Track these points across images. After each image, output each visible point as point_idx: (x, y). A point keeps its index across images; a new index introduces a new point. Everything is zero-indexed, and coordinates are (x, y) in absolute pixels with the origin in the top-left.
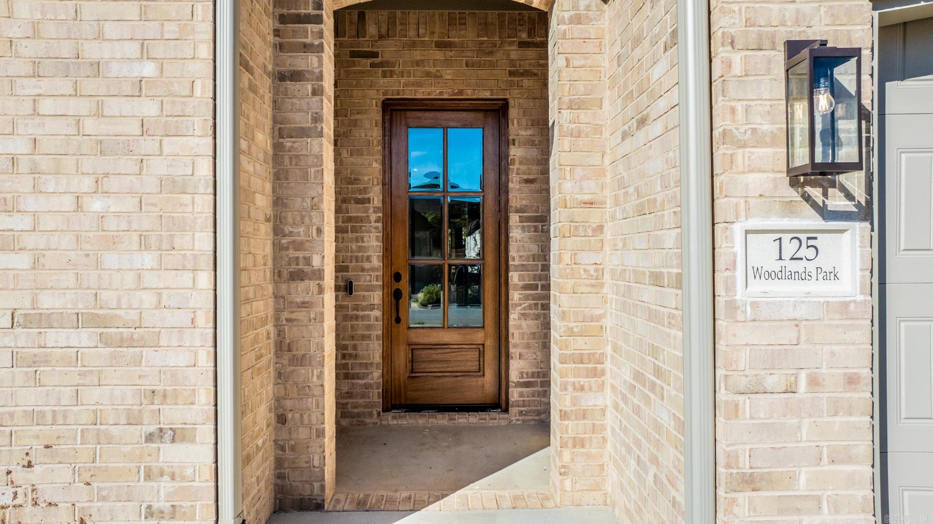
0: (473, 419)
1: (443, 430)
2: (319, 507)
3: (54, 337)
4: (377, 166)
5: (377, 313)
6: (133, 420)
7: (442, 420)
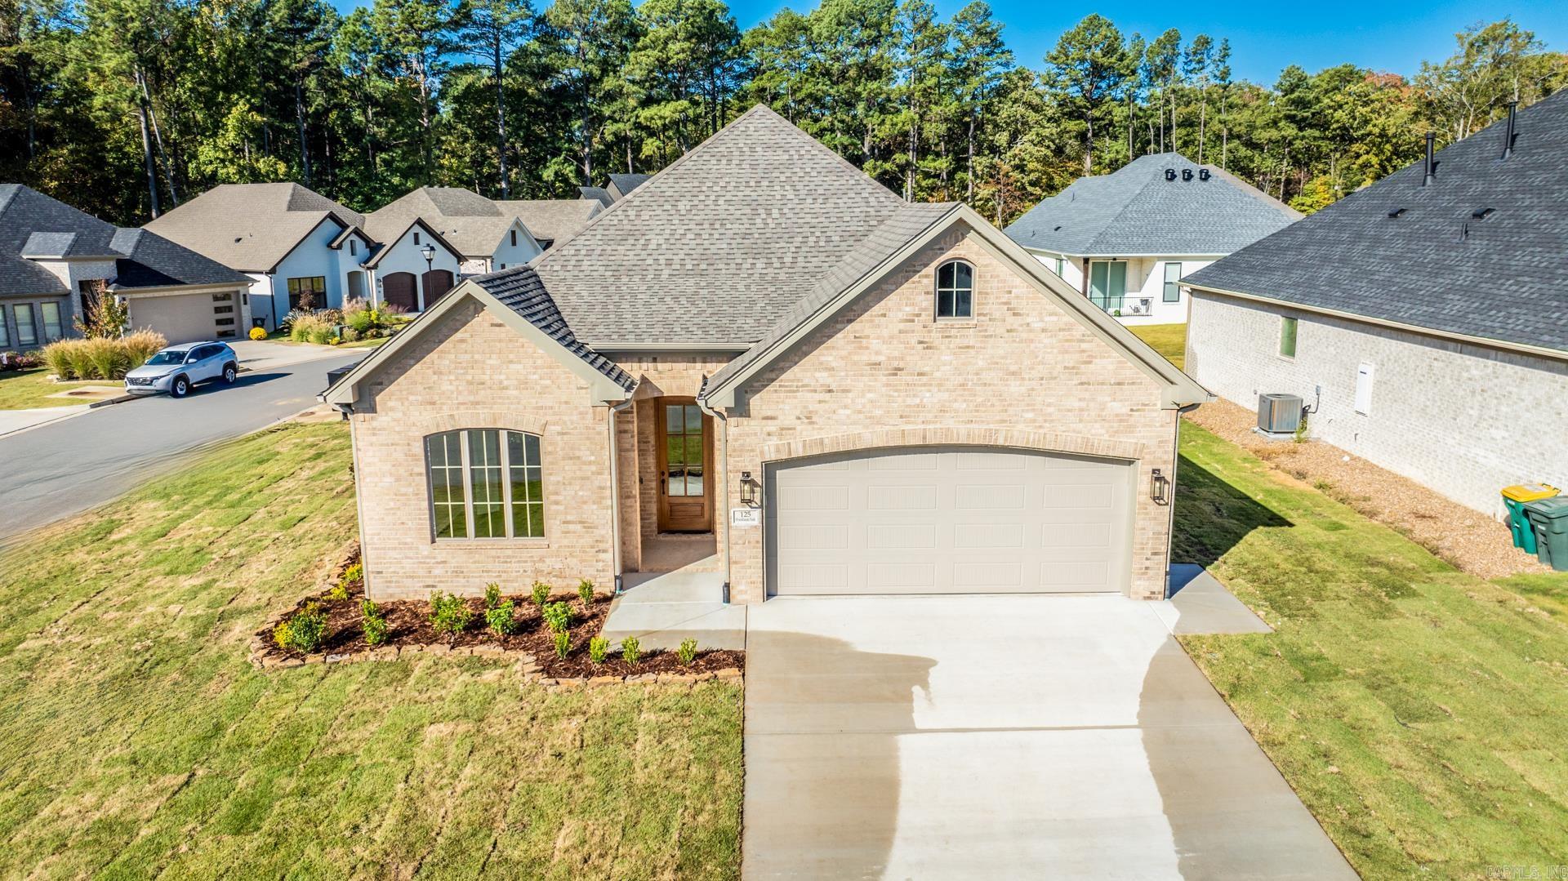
0: (698, 537)
1: (685, 542)
2: (637, 571)
3: (571, 527)
4: (652, 427)
5: (654, 491)
6: (592, 547)
7: (684, 538)
